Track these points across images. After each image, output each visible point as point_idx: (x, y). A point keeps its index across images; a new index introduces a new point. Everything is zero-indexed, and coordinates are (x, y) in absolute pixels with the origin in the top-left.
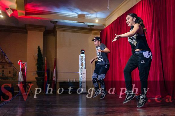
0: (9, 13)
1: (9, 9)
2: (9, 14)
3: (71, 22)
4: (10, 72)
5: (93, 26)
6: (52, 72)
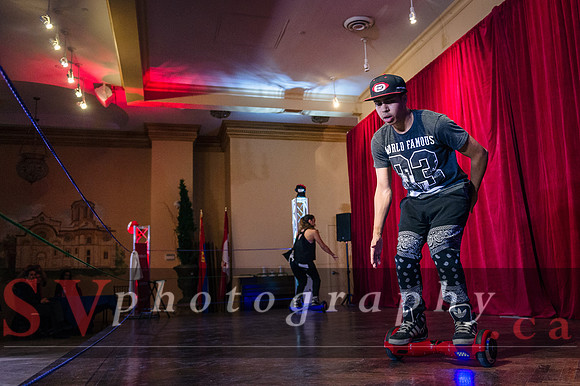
0: (104, 96)
1: (101, 85)
2: (103, 100)
3: (267, 110)
4: (106, 255)
5: (326, 119)
6: (219, 249)
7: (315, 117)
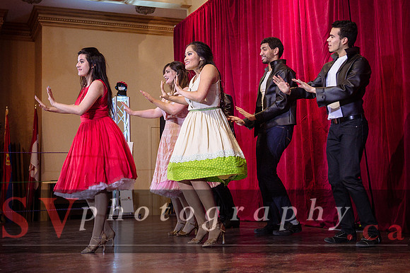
5: (152, 9)
6: (27, 152)
7: (139, 7)
